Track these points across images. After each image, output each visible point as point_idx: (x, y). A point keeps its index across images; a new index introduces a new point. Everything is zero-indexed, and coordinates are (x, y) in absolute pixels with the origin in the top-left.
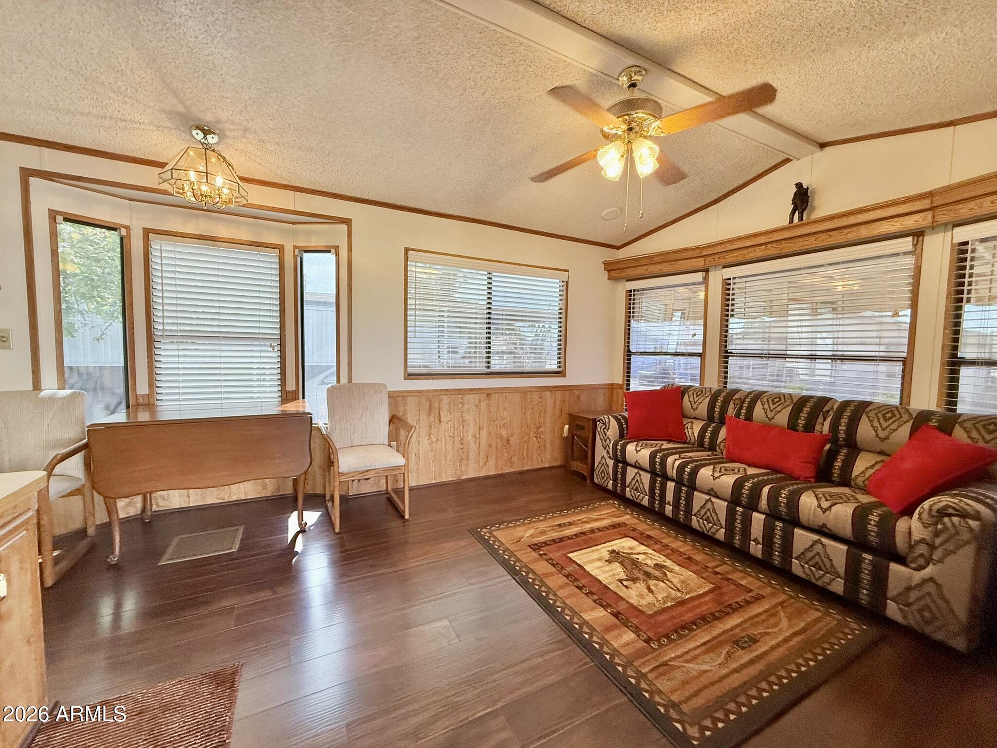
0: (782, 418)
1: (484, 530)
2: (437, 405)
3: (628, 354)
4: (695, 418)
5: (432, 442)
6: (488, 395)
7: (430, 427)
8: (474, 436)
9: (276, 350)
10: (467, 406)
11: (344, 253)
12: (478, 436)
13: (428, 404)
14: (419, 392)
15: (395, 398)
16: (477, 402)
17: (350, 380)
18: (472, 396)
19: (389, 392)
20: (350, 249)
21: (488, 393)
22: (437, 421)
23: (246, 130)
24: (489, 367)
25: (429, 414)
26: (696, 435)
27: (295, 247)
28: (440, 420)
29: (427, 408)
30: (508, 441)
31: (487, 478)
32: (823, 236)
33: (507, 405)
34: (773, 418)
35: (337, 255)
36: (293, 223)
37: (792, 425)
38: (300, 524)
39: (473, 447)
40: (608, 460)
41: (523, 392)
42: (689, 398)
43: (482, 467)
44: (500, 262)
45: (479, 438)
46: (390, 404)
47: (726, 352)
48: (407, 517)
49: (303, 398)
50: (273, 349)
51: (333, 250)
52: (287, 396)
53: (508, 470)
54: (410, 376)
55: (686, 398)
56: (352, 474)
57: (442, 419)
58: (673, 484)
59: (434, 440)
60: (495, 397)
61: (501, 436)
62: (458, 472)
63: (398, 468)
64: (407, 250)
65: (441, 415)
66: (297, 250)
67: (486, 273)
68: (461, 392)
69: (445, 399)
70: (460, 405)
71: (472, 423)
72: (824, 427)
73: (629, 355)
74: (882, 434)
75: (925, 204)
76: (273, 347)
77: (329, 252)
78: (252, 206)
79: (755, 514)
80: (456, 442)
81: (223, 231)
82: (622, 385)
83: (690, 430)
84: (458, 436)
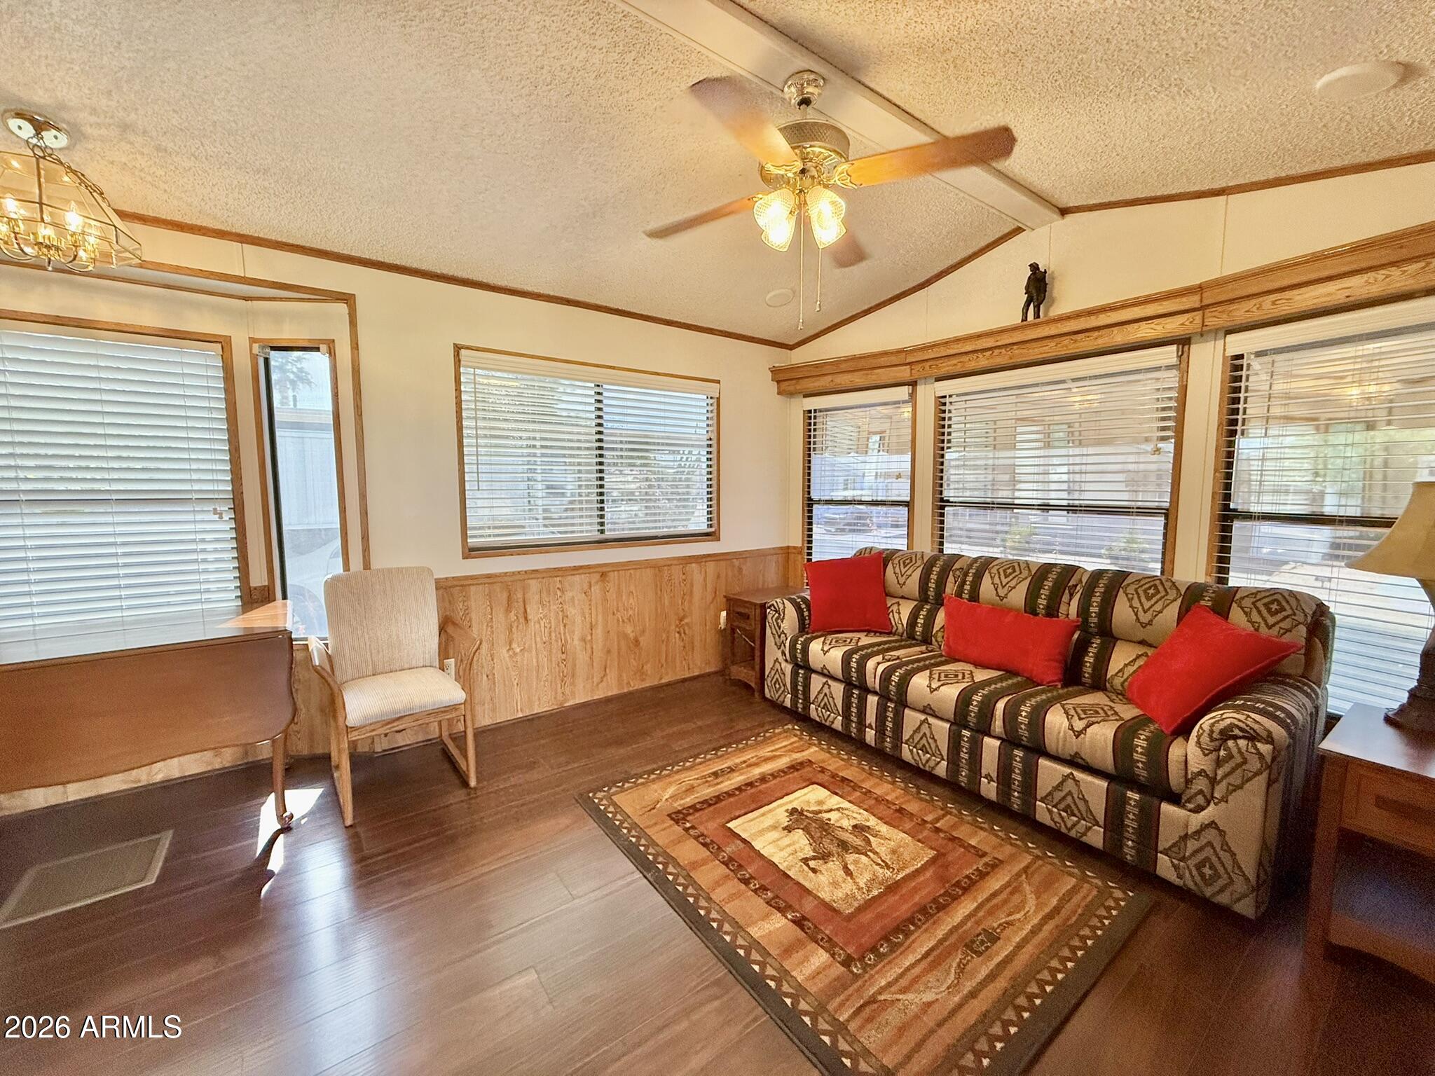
0: (1018, 597)
1: (600, 795)
2: (520, 595)
3: (809, 503)
4: (903, 597)
5: (515, 654)
6: (603, 575)
7: (511, 631)
8: (583, 640)
9: (226, 517)
10: (569, 595)
11: (344, 351)
12: (589, 638)
13: (505, 595)
14: (489, 576)
15: (448, 589)
16: (586, 587)
17: (367, 566)
18: (577, 578)
19: (437, 581)
20: (355, 346)
21: (603, 572)
22: (522, 620)
23: (125, 127)
24: (602, 532)
25: (508, 609)
26: (905, 622)
27: (253, 340)
28: (526, 619)
29: (505, 602)
30: (637, 642)
31: (608, 700)
32: (1066, 340)
33: (632, 588)
34: (1006, 596)
35: (332, 353)
36: (246, 299)
37: (1031, 607)
38: (280, 818)
39: (582, 657)
40: (784, 664)
41: (657, 566)
42: (894, 568)
43: (598, 685)
44: (613, 368)
45: (591, 641)
46: (440, 600)
47: (942, 500)
48: (473, 783)
49: (285, 597)
50: (221, 517)
51: (323, 347)
52: (253, 597)
53: (637, 685)
54: (472, 552)
55: (890, 568)
56: (372, 727)
57: (529, 617)
58: (876, 698)
59: (518, 650)
60: (613, 576)
61: (626, 636)
62: (560, 697)
63: (454, 707)
64: (458, 348)
65: (528, 610)
66: (256, 346)
67: (593, 385)
68: (560, 573)
69: (534, 585)
70: (559, 593)
71: (578, 619)
72: (1071, 608)
73: (810, 505)
74: (1144, 618)
75: (1193, 301)
76: (221, 515)
77: (318, 349)
78: (158, 266)
79: (986, 739)
80: (554, 651)
82: (802, 548)
83: (896, 616)
84: (557, 641)
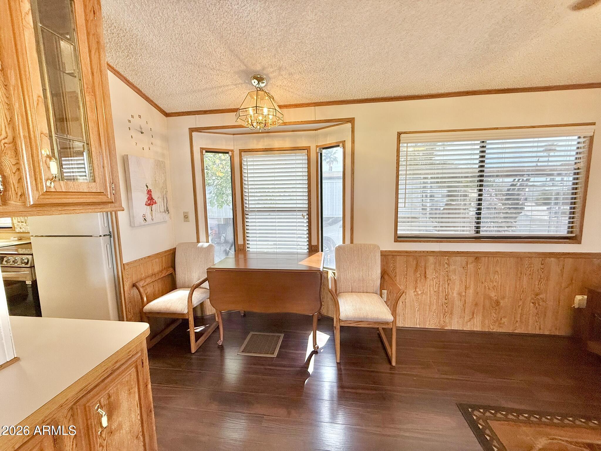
1: (476, 413)
2: (423, 264)
5: (418, 294)
6: (477, 258)
7: (416, 282)
8: (460, 294)
9: (305, 218)
10: (452, 267)
11: (348, 145)
12: (464, 294)
13: (415, 262)
14: (407, 252)
15: (386, 256)
16: (464, 264)
17: (352, 242)
18: (458, 259)
19: (382, 252)
20: (353, 142)
21: (477, 256)
22: (423, 277)
24: (478, 232)
25: (416, 271)
27: (317, 146)
28: (425, 277)
29: (415, 266)
30: (498, 303)
31: (472, 334)
33: (498, 269)
35: (344, 147)
36: (316, 130)
38: (314, 346)
39: (458, 303)
41: (519, 257)
43: (467, 323)
44: (497, 129)
45: (465, 296)
46: (382, 261)
48: (394, 364)
49: (322, 251)
50: (304, 218)
51: (341, 145)
52: (313, 250)
53: (495, 329)
54: (399, 239)
56: (350, 322)
57: (427, 276)
59: (420, 292)
60: (484, 260)
61: (490, 298)
62: (442, 322)
63: (387, 323)
64: (399, 134)
65: (427, 273)
66: (318, 149)
67: (479, 142)
68: (448, 254)
69: (431, 259)
70: (446, 266)
71: (457, 283)
76: (304, 216)
77: (338, 146)
78: (290, 123)
80: (441, 297)
81: (277, 144)
84: (443, 292)
